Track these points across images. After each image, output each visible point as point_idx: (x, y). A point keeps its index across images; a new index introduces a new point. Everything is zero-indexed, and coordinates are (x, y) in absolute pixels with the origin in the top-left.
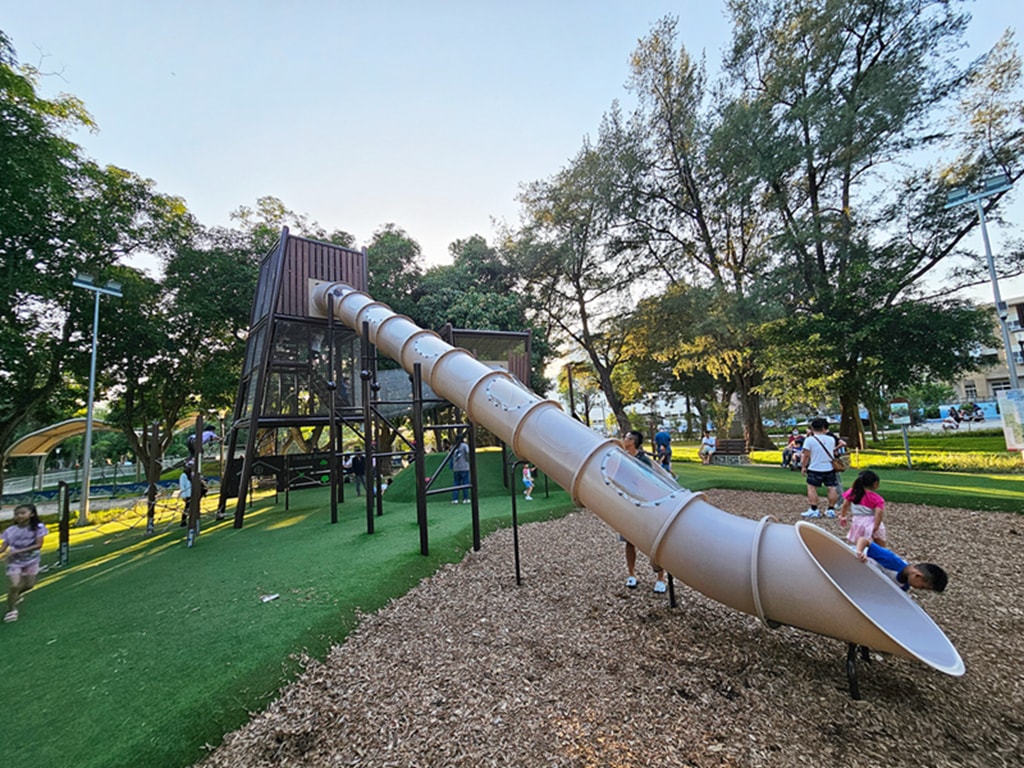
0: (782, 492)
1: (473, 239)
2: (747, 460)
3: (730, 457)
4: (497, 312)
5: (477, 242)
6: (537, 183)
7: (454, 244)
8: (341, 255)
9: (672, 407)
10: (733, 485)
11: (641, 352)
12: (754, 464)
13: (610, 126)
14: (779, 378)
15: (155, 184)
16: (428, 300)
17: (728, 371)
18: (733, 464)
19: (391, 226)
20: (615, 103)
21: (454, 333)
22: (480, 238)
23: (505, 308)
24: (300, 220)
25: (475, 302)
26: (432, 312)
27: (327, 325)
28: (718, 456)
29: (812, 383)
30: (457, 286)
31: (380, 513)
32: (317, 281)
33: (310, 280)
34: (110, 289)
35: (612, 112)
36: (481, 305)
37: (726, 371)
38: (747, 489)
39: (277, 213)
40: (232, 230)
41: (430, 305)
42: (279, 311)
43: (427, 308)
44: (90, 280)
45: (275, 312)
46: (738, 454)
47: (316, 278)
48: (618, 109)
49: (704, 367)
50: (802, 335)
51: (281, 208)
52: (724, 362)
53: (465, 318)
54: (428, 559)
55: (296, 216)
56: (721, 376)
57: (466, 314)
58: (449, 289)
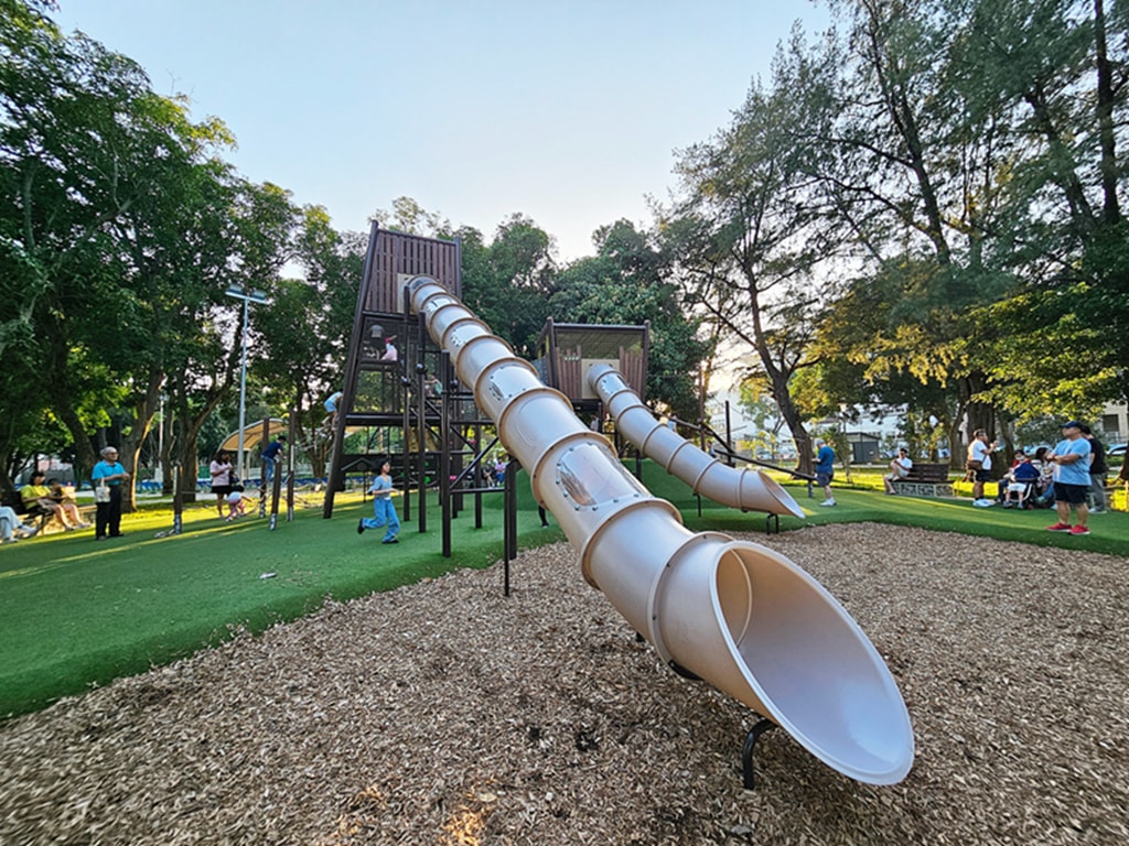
0: (962, 533)
1: (618, 223)
2: (949, 492)
3: (922, 486)
4: (632, 307)
5: (624, 227)
6: (695, 147)
7: (597, 232)
8: (431, 247)
9: (880, 423)
10: (899, 519)
11: (832, 350)
12: (960, 498)
13: (787, 56)
14: (1018, 380)
15: (292, 194)
16: (560, 296)
17: (945, 374)
18: (926, 496)
19: (516, 216)
20: (797, 24)
21: (555, 327)
22: (627, 222)
23: (643, 301)
24: (433, 219)
25: (608, 296)
26: (564, 310)
27: (402, 319)
28: (906, 484)
29: (1063, 385)
30: (594, 280)
31: (455, 516)
32: (406, 276)
33: (399, 275)
34: (256, 297)
35: (792, 38)
36: (614, 298)
37: (941, 373)
38: (915, 526)
39: (411, 213)
40: (362, 234)
41: (562, 302)
42: (367, 308)
43: (557, 305)
44: (239, 289)
45: (363, 309)
46: (934, 483)
47: (405, 272)
48: (801, 31)
49: (906, 368)
50: (1049, 317)
51: (415, 207)
52: (939, 360)
53: (595, 315)
54: (448, 561)
55: (427, 215)
56: (932, 380)
57: (598, 310)
58: (583, 283)
